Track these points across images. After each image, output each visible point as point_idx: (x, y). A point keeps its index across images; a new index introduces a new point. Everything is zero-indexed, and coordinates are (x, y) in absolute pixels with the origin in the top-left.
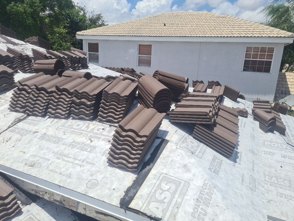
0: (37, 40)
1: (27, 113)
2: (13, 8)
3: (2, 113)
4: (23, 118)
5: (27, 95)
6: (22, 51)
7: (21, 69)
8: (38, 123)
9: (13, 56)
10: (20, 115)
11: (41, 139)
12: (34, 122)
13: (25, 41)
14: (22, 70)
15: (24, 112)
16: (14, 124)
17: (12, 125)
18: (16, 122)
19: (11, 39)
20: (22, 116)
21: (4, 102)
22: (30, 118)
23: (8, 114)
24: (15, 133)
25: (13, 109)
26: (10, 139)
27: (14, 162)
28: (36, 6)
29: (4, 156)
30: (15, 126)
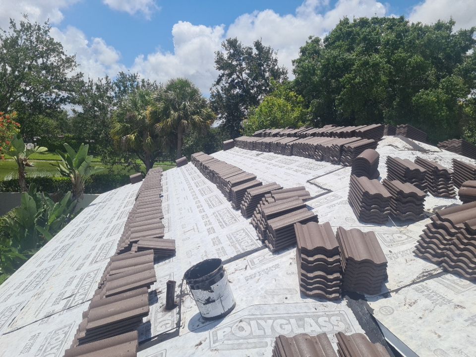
0: (460, 144)
1: (443, 266)
2: (421, 98)
3: (403, 256)
4: (436, 273)
5: (448, 237)
6: (434, 161)
7: (431, 190)
8: (463, 290)
9: (425, 170)
10: (431, 267)
11: (471, 324)
12: (456, 286)
13: (439, 145)
14: (434, 191)
15: (439, 264)
16: (421, 279)
17: (418, 281)
18: (425, 278)
19: (419, 144)
20: (435, 270)
21: (406, 239)
22: (449, 276)
23: (411, 260)
24: (423, 295)
25: (421, 255)
26: (414, 303)
27: (421, 345)
28: (457, 90)
29: (405, 329)
30: (423, 283)
